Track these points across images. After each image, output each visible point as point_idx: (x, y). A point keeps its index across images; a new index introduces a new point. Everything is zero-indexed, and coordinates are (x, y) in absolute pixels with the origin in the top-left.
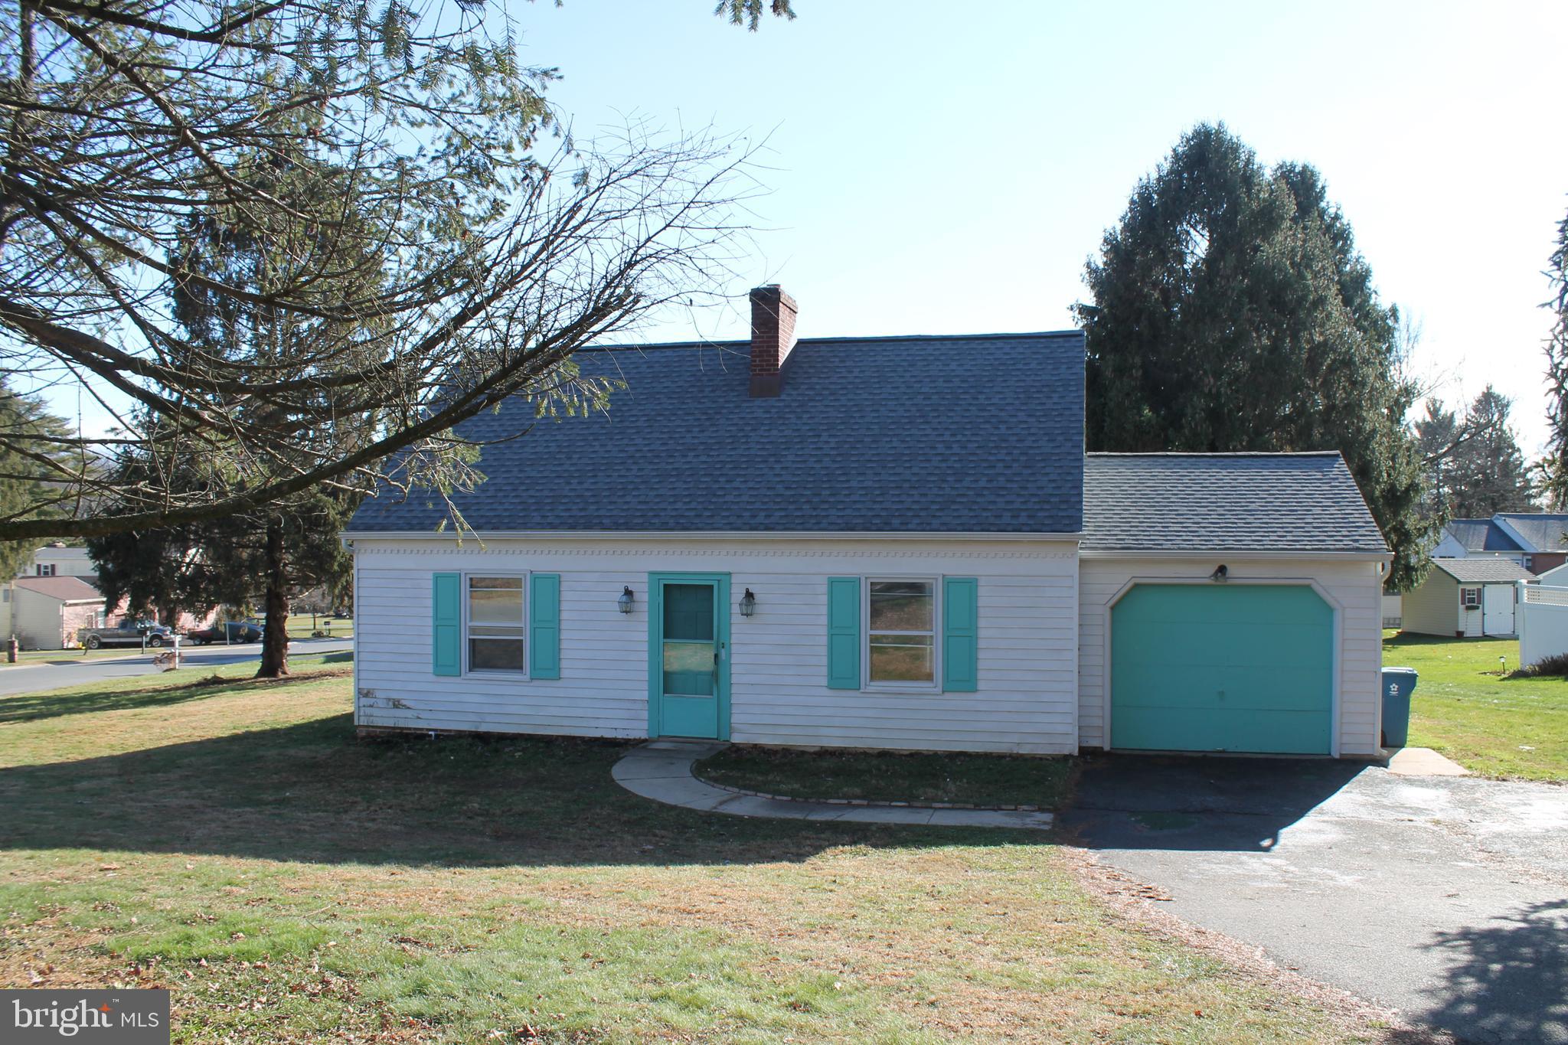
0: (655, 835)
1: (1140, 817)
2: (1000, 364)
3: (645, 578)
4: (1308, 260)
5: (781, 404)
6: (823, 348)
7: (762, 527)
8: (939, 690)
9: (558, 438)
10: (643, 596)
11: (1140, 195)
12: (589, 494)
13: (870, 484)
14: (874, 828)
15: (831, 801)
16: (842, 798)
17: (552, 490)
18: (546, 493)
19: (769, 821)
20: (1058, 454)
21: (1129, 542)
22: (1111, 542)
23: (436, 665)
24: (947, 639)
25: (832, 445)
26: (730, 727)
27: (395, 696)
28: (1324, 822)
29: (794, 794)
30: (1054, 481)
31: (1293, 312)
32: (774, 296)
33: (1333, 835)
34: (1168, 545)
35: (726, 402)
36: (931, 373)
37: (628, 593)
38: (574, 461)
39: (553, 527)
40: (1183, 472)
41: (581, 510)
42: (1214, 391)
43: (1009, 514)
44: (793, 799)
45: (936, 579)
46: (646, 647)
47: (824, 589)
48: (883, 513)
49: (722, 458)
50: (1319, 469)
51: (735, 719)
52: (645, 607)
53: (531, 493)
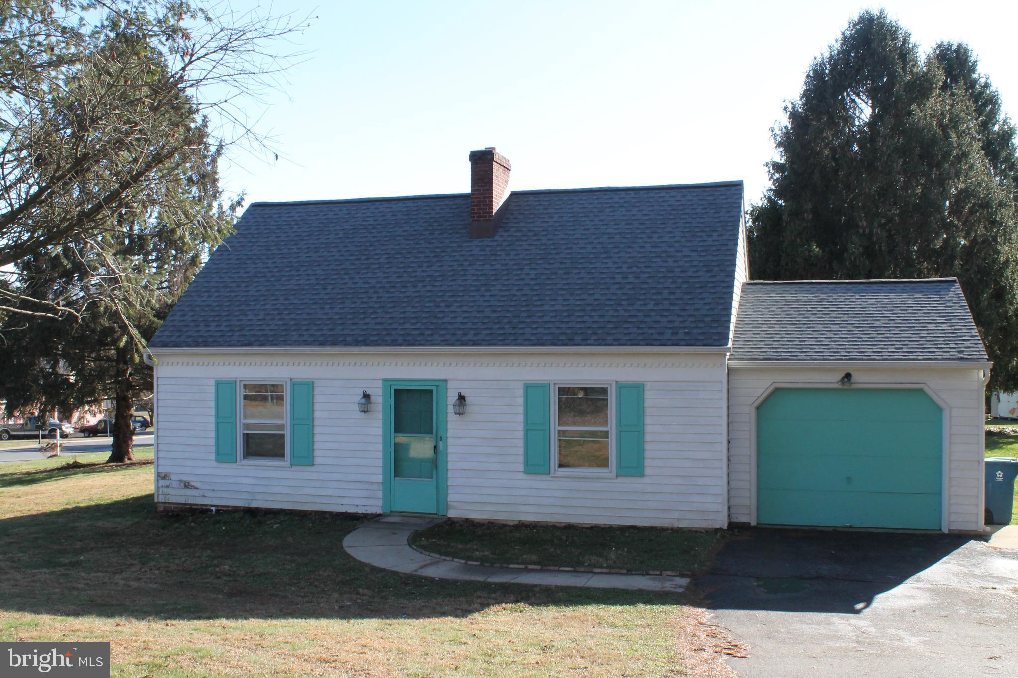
0: (358, 593)
1: (762, 582)
2: (673, 209)
3: (380, 384)
4: (955, 122)
5: (495, 244)
6: (531, 198)
7: (471, 343)
8: (614, 474)
9: (317, 272)
10: (378, 399)
11: (815, 71)
12: (337, 317)
13: (560, 308)
14: (537, 589)
15: (512, 566)
16: (522, 563)
17: (309, 314)
18: (304, 316)
19: (454, 582)
20: (713, 282)
21: (771, 353)
22: (755, 353)
23: (218, 453)
24: (620, 433)
25: (533, 276)
26: (447, 505)
27: (185, 478)
28: (918, 588)
29: (483, 560)
30: (709, 304)
31: (939, 165)
32: (489, 157)
33: (922, 599)
34: (802, 356)
35: (451, 242)
36: (616, 217)
37: (367, 396)
38: (327, 291)
39: (306, 343)
40: (823, 296)
41: (331, 330)
42: (867, 231)
43: (670, 331)
44: (482, 565)
45: (611, 385)
46: (380, 439)
47: (521, 392)
48: (569, 331)
49: (443, 288)
50: (938, 292)
51: (451, 498)
52: (380, 408)
53: (292, 316)
